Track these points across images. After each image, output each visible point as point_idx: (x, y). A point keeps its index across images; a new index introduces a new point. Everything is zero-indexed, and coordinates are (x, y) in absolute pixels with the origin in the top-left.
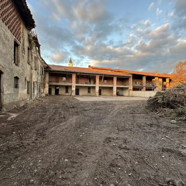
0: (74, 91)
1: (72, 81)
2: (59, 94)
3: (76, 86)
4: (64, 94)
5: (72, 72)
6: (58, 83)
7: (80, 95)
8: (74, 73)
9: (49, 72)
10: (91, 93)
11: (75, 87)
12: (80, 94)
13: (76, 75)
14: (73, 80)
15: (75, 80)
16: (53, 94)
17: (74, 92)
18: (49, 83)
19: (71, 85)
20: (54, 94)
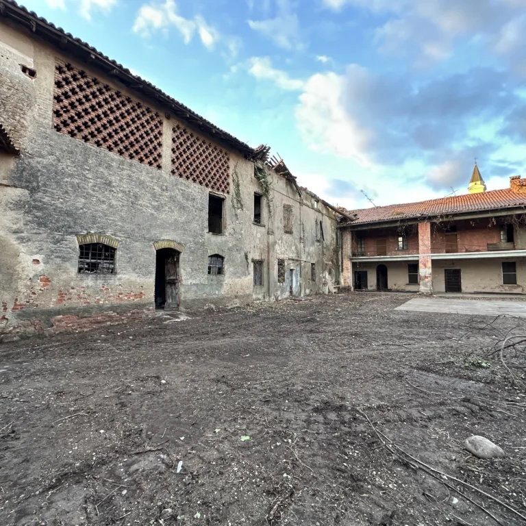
0: (426, 277)
1: (418, 246)
2: (389, 288)
3: (433, 261)
4: (403, 287)
5: (415, 219)
6: (386, 255)
7: (466, 293)
8: (423, 218)
9: (350, 230)
10: (519, 286)
11: (429, 264)
12: (463, 288)
13: (433, 225)
14: (420, 242)
15: (428, 243)
16: (371, 286)
17: (426, 280)
18: (351, 259)
19: (417, 259)
20: (374, 287)
